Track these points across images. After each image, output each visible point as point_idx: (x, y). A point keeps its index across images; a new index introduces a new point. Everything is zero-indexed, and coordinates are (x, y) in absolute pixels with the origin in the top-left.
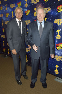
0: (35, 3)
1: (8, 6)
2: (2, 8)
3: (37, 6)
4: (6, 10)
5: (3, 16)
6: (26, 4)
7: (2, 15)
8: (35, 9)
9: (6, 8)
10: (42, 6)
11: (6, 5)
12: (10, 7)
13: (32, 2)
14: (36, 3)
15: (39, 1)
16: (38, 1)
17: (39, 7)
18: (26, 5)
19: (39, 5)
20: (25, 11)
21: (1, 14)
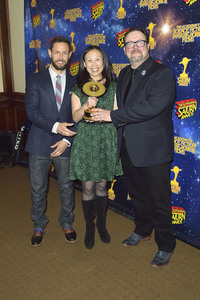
0: (150, 8)
1: (60, 14)
2: (37, 20)
3: (157, 16)
4: (52, 26)
5: (39, 46)
6: (121, 9)
7: (36, 44)
8: (151, 26)
9: (52, 21)
10: (176, 19)
11: (52, 11)
12: (66, 18)
13: (141, 5)
14: (156, 7)
15: (166, 2)
16: (161, 2)
17: (164, 19)
18: (121, 13)
19: (164, 15)
20: (115, 33)
21: (34, 39)
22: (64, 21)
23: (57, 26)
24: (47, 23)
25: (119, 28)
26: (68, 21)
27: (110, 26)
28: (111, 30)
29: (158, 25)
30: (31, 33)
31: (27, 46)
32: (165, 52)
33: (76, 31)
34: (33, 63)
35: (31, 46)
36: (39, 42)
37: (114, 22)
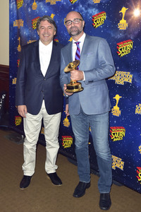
5: (22, 25)
7: (19, 23)
8: (124, 10)
9: (35, 4)
20: (91, 15)
21: (18, 19)
22: (45, 4)
23: (39, 8)
24: (30, 5)
25: (94, 11)
26: (49, 4)
27: (86, 9)
28: (87, 12)
29: (130, 9)
30: (15, 14)
31: (11, 25)
32: (136, 33)
33: (55, 13)
34: (16, 40)
35: (15, 25)
36: (22, 22)
37: (90, 6)
